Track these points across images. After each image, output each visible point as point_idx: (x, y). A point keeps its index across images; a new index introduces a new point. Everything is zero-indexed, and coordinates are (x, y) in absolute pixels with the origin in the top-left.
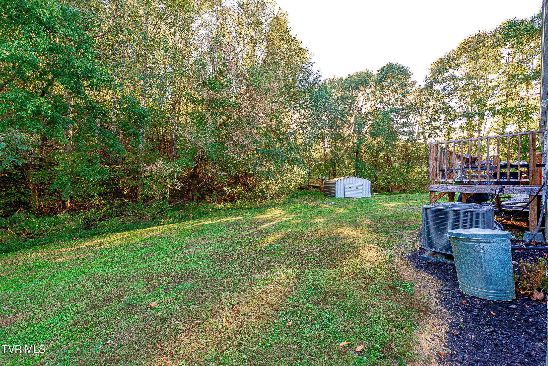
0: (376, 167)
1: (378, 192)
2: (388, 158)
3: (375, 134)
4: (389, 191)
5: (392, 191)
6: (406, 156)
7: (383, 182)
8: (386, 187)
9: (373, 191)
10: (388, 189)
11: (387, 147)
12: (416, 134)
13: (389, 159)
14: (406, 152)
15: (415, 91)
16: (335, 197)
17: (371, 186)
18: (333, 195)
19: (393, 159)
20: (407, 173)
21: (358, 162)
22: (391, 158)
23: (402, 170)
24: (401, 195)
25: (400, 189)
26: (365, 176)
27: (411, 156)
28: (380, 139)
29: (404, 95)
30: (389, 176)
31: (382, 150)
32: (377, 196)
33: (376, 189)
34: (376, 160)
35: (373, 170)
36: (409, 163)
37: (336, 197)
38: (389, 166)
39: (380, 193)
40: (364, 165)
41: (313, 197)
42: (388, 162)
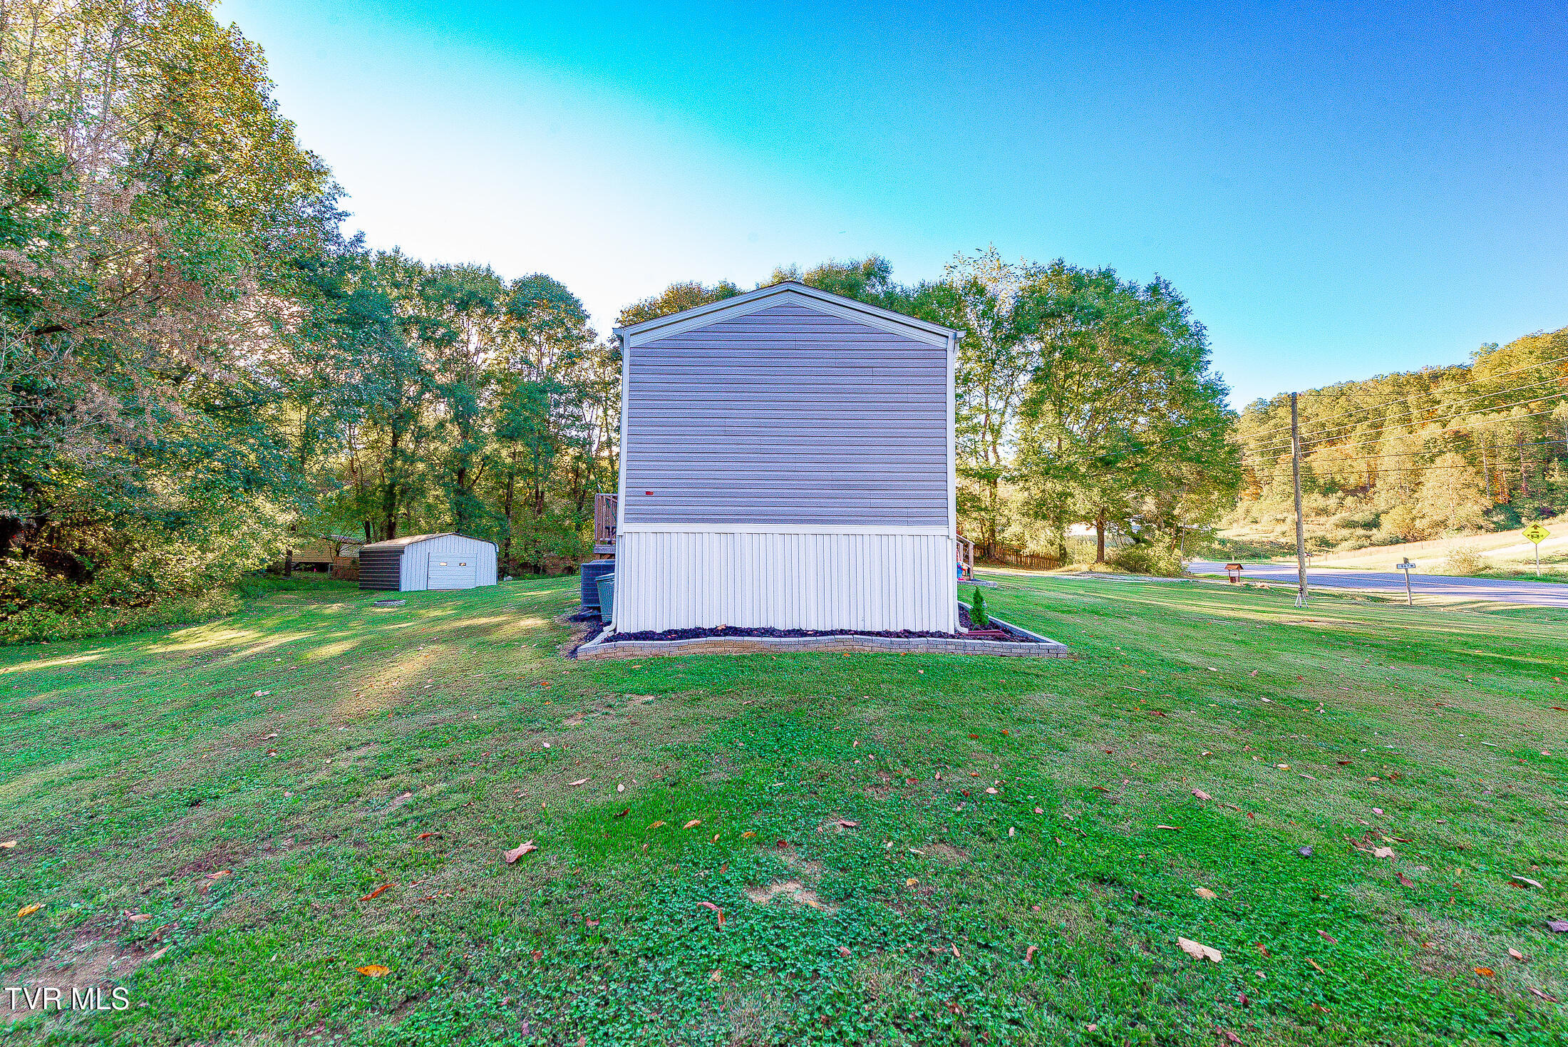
0: (508, 513)
1: (514, 575)
2: (537, 492)
3: (507, 434)
4: (538, 570)
5: (544, 571)
6: (575, 491)
7: (526, 549)
8: (531, 561)
9: (502, 573)
10: (536, 566)
11: (536, 468)
12: (595, 447)
13: (539, 496)
14: (575, 482)
15: (594, 352)
16: (398, 590)
17: (499, 560)
18: (393, 585)
19: (547, 497)
20: (577, 529)
21: (462, 499)
22: (543, 493)
23: (568, 522)
24: (563, 579)
25: (562, 566)
26: (484, 535)
27: (584, 492)
28: (520, 448)
29: (571, 359)
30: (540, 536)
31: (524, 472)
32: (510, 583)
33: (508, 568)
34: (510, 495)
35: (502, 519)
36: (581, 508)
37: (403, 589)
38: (539, 512)
39: (517, 576)
40: (479, 506)
41: (317, 593)
42: (538, 502)
